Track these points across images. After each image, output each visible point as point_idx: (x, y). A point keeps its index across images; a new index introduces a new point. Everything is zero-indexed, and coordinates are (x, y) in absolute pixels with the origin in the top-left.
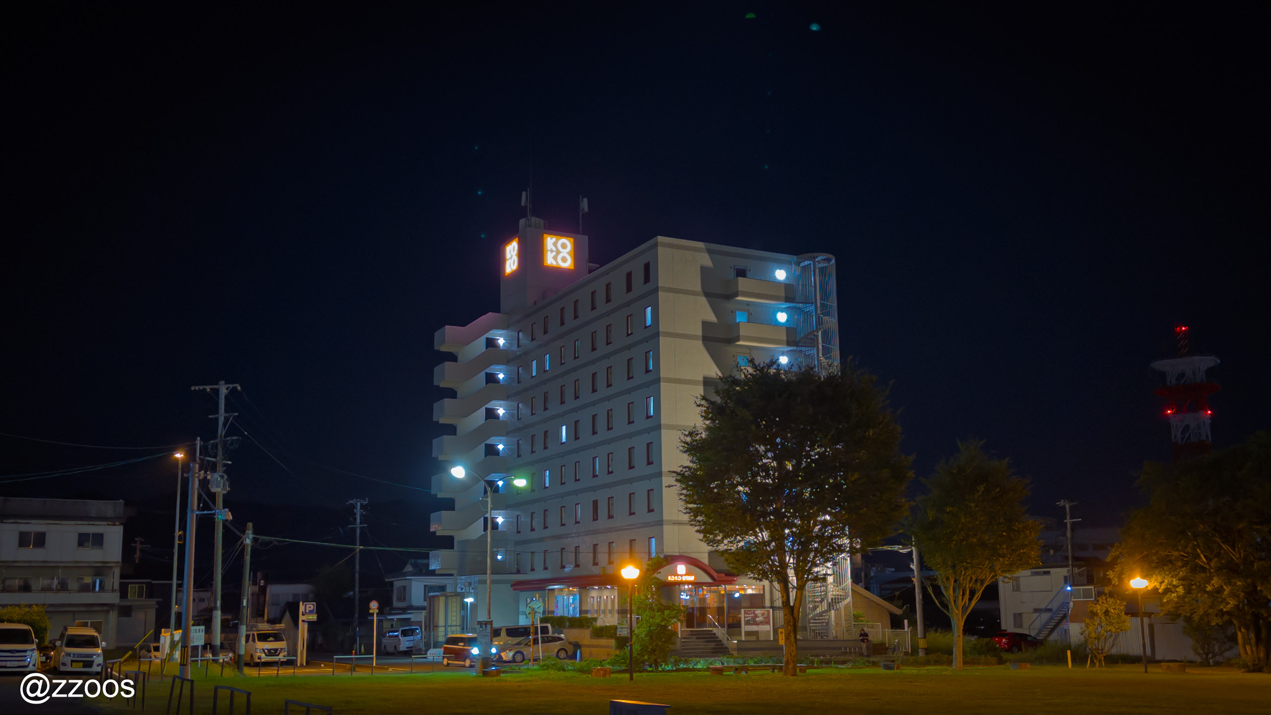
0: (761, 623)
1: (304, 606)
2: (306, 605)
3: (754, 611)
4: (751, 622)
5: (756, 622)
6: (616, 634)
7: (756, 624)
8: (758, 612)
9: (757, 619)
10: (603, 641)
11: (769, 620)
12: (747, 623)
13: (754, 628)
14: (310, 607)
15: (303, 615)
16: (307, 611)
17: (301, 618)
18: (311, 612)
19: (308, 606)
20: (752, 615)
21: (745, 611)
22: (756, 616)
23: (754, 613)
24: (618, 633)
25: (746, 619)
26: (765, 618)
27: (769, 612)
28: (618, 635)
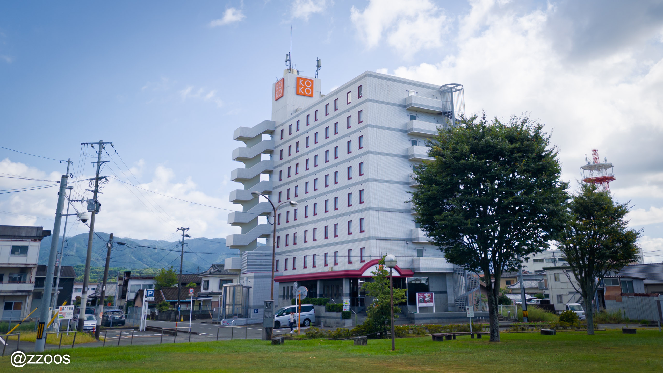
0: (428, 302)
1: (146, 292)
2: (148, 291)
3: (424, 294)
4: (422, 301)
5: (425, 301)
6: (342, 309)
7: (425, 302)
8: (426, 294)
9: (426, 299)
10: (334, 314)
11: (432, 300)
12: (420, 302)
13: (424, 305)
14: (150, 292)
15: (146, 297)
16: (149, 295)
17: (145, 299)
18: (151, 296)
19: (149, 291)
20: (423, 297)
21: (418, 294)
22: (425, 297)
23: (424, 295)
24: (344, 309)
25: (419, 299)
26: (430, 298)
27: (432, 294)
28: (344, 310)
